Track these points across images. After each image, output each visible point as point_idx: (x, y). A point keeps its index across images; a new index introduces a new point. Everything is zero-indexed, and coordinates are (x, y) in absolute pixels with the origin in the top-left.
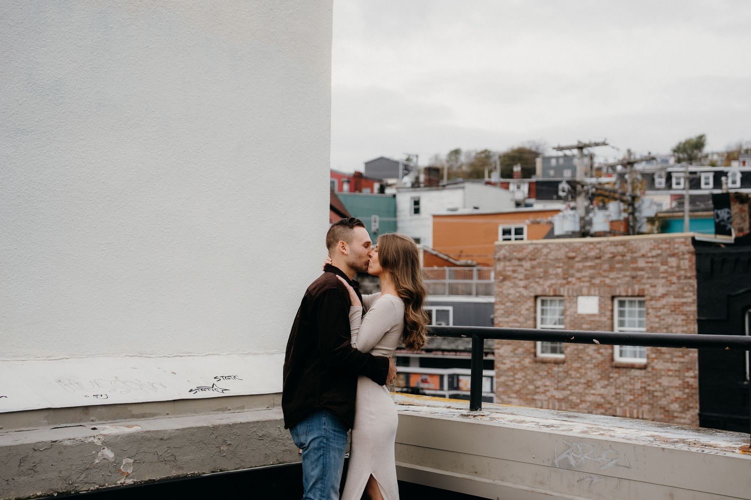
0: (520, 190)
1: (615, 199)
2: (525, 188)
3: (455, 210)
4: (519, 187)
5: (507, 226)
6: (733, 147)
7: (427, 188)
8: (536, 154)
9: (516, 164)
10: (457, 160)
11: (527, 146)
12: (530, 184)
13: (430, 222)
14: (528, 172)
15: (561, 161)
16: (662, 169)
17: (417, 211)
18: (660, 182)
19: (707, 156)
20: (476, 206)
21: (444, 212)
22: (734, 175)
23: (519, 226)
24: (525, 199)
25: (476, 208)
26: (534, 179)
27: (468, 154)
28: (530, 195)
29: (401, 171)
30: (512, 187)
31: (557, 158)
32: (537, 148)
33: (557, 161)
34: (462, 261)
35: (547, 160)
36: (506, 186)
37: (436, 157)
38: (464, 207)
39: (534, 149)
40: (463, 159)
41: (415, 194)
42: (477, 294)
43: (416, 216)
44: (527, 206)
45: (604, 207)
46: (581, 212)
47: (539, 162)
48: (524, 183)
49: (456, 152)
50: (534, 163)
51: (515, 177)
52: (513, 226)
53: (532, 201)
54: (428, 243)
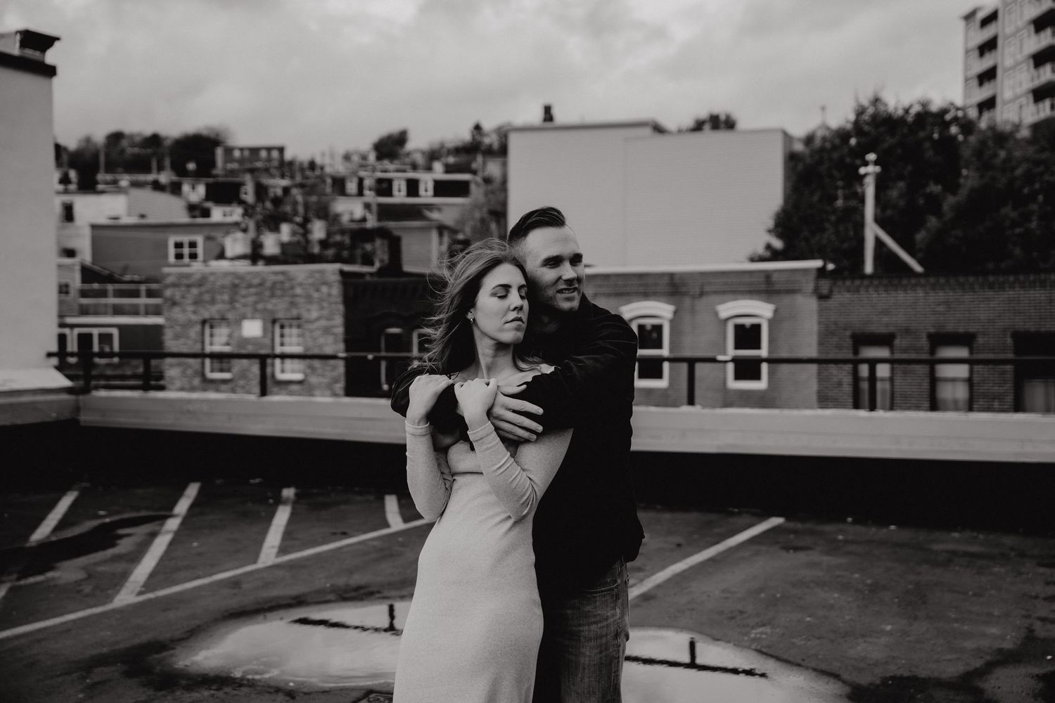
0: (196, 192)
2: (201, 190)
3: (117, 219)
4: (193, 188)
5: (179, 238)
6: (436, 146)
7: (82, 191)
8: (216, 143)
9: (190, 160)
10: (118, 146)
11: (205, 132)
12: (208, 187)
13: (87, 232)
14: (205, 168)
15: (246, 153)
16: (354, 173)
17: (69, 219)
18: (352, 187)
19: (408, 154)
20: (143, 212)
21: (103, 221)
22: (426, 183)
23: (193, 239)
24: (201, 203)
25: (143, 216)
26: (211, 180)
27: (131, 137)
28: (209, 197)
30: (186, 188)
31: (242, 149)
32: (217, 135)
33: (242, 154)
34: (127, 278)
35: (229, 151)
36: (175, 189)
38: (129, 215)
39: (212, 136)
40: (124, 143)
41: (67, 198)
42: (147, 313)
43: (69, 224)
44: (204, 211)
45: (276, 229)
46: (252, 234)
47: (219, 152)
48: (199, 183)
49: (116, 137)
50: (213, 154)
51: (189, 175)
52: (186, 239)
53: (209, 204)
54: (86, 256)
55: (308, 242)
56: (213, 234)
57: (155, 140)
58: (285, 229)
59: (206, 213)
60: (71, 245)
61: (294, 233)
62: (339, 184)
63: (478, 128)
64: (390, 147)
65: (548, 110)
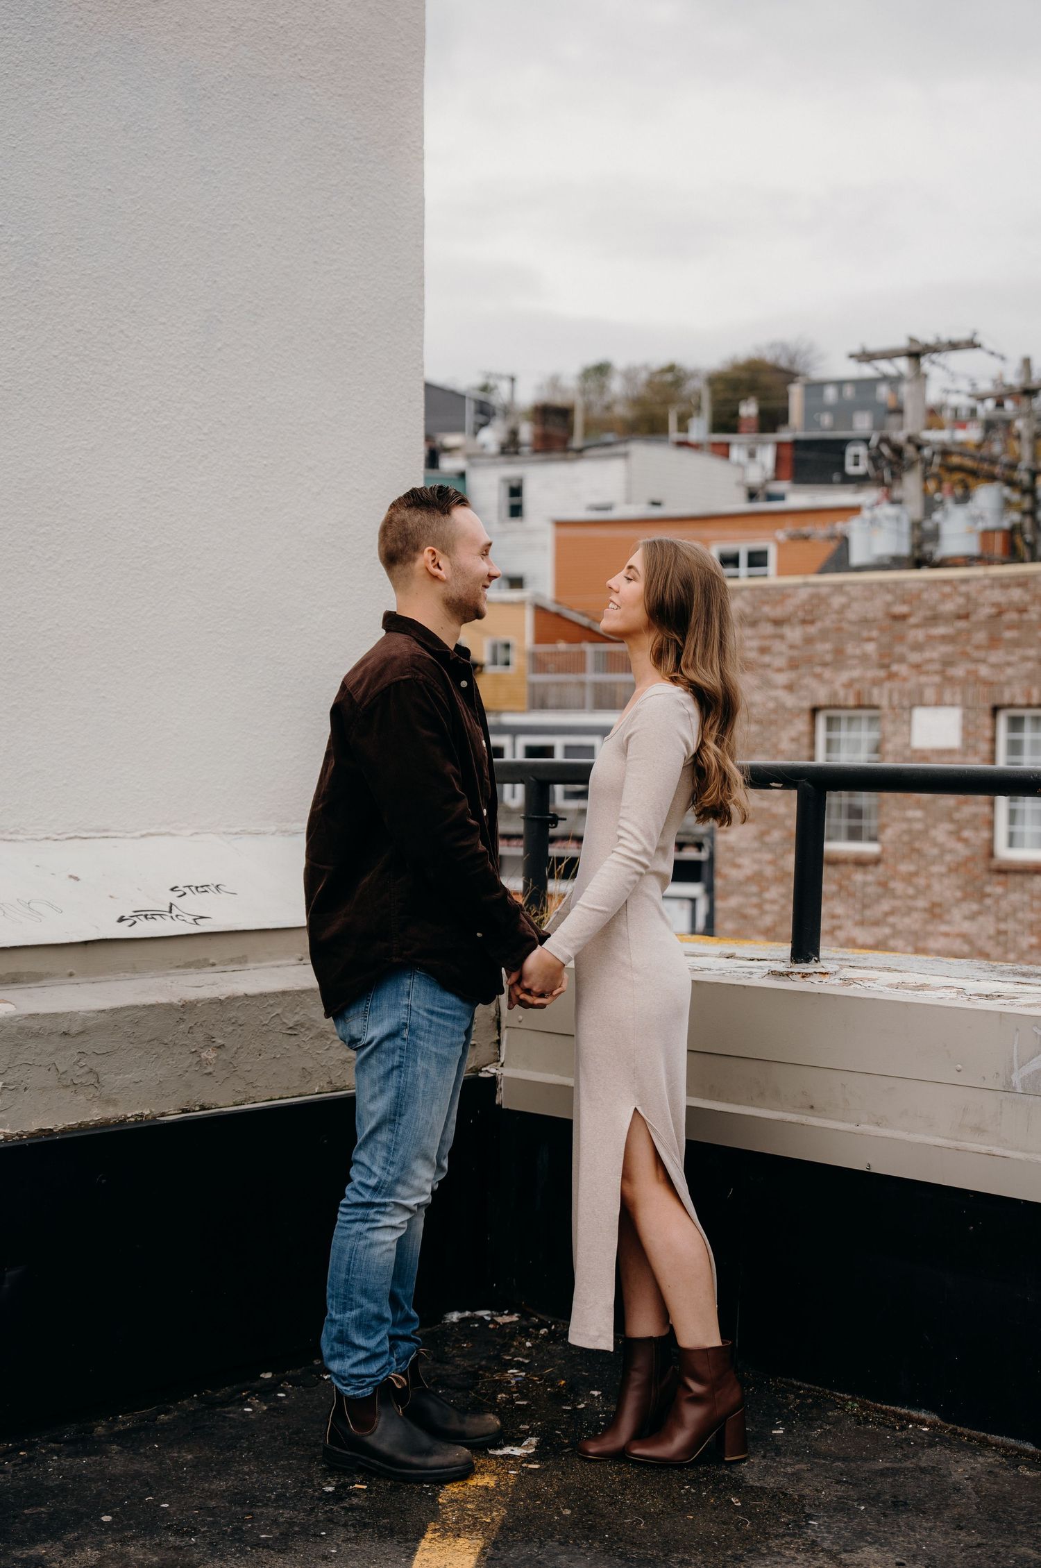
0: (756, 460)
1: (991, 478)
2: (767, 456)
3: (607, 508)
4: (752, 455)
5: (729, 547)
7: (540, 457)
8: (789, 376)
9: (746, 398)
10: (602, 388)
11: (769, 356)
12: (780, 445)
13: (547, 537)
14: (772, 419)
15: (849, 391)
17: (516, 511)
20: (657, 498)
21: (581, 514)
23: (757, 545)
24: (767, 481)
25: (656, 504)
26: (785, 435)
27: (629, 376)
28: (778, 477)
29: (470, 417)
30: (737, 454)
31: (840, 384)
32: (792, 361)
33: (840, 392)
35: (815, 388)
36: (722, 451)
37: (554, 383)
38: (628, 501)
39: (784, 363)
40: (616, 386)
41: (511, 471)
43: (515, 524)
44: (771, 497)
45: (965, 499)
46: (914, 509)
47: (796, 397)
48: (764, 443)
49: (602, 370)
50: (786, 397)
51: (743, 429)
52: (742, 547)
53: (782, 486)
54: (543, 586)
56: (806, 529)
58: (987, 498)
59: (776, 496)
60: (515, 569)
61: (1007, 504)
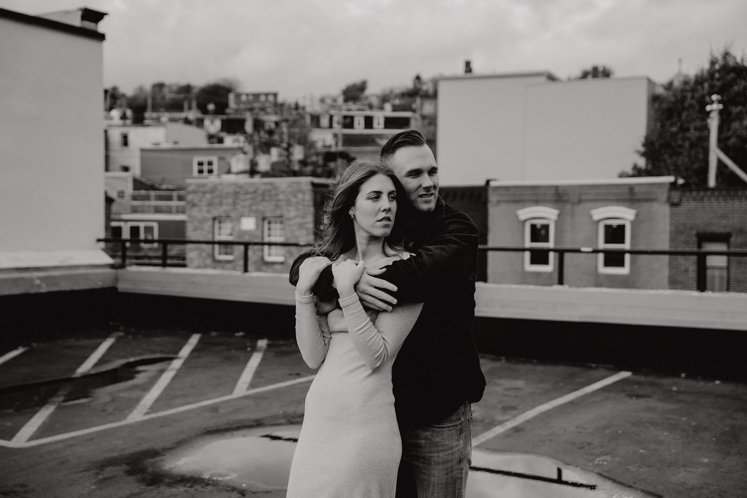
0: (214, 125)
1: (276, 146)
2: (218, 124)
3: (158, 145)
4: (212, 122)
5: (201, 159)
6: (387, 92)
7: (134, 124)
8: (229, 90)
9: (211, 102)
11: (221, 83)
12: (222, 120)
13: (138, 155)
14: (221, 108)
15: (251, 98)
16: (327, 112)
17: (125, 144)
18: (325, 122)
19: (366, 98)
20: (176, 140)
21: (148, 146)
22: (379, 119)
23: (210, 158)
24: (217, 133)
25: (176, 143)
26: (224, 117)
27: (170, 86)
28: (222, 130)
30: (207, 122)
31: (247, 95)
32: (231, 84)
33: (247, 98)
34: (164, 186)
35: (238, 96)
36: (200, 123)
37: (141, 89)
38: (167, 141)
39: (227, 85)
40: (166, 91)
41: (124, 130)
42: (178, 212)
43: (125, 148)
45: (267, 151)
46: (250, 155)
47: (231, 97)
48: (217, 119)
49: (160, 86)
50: (227, 98)
51: (209, 113)
52: (205, 159)
53: (223, 134)
54: (136, 171)
55: (290, 161)
56: (224, 155)
57: (187, 89)
58: (274, 151)
59: (221, 141)
60: (126, 163)
61: (280, 155)
62: (316, 120)
63: (418, 78)
64: (354, 93)
65: (468, 64)
